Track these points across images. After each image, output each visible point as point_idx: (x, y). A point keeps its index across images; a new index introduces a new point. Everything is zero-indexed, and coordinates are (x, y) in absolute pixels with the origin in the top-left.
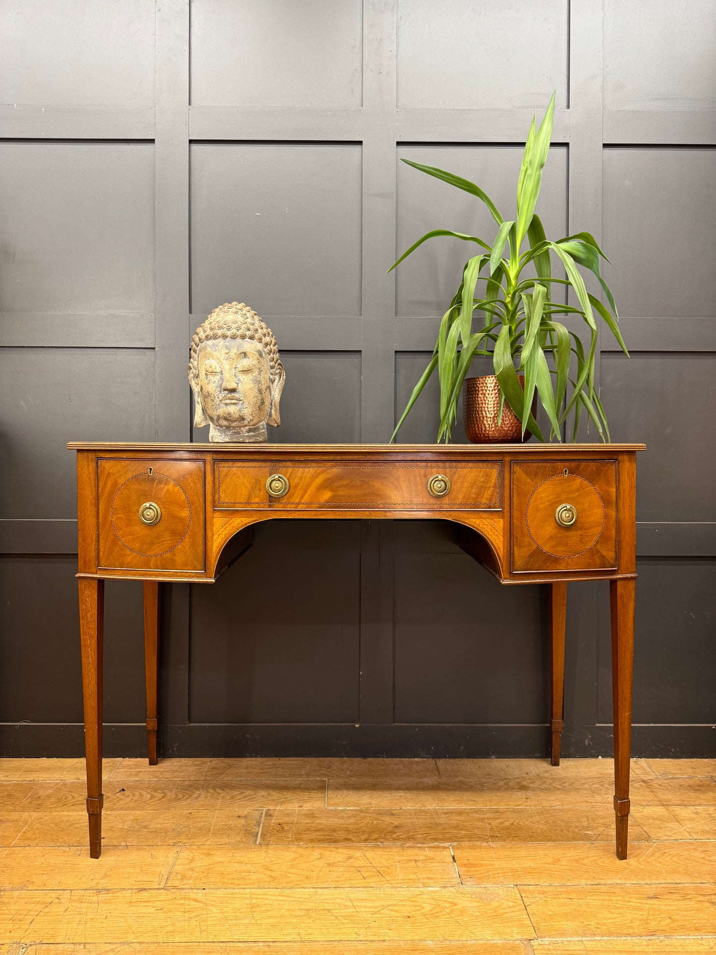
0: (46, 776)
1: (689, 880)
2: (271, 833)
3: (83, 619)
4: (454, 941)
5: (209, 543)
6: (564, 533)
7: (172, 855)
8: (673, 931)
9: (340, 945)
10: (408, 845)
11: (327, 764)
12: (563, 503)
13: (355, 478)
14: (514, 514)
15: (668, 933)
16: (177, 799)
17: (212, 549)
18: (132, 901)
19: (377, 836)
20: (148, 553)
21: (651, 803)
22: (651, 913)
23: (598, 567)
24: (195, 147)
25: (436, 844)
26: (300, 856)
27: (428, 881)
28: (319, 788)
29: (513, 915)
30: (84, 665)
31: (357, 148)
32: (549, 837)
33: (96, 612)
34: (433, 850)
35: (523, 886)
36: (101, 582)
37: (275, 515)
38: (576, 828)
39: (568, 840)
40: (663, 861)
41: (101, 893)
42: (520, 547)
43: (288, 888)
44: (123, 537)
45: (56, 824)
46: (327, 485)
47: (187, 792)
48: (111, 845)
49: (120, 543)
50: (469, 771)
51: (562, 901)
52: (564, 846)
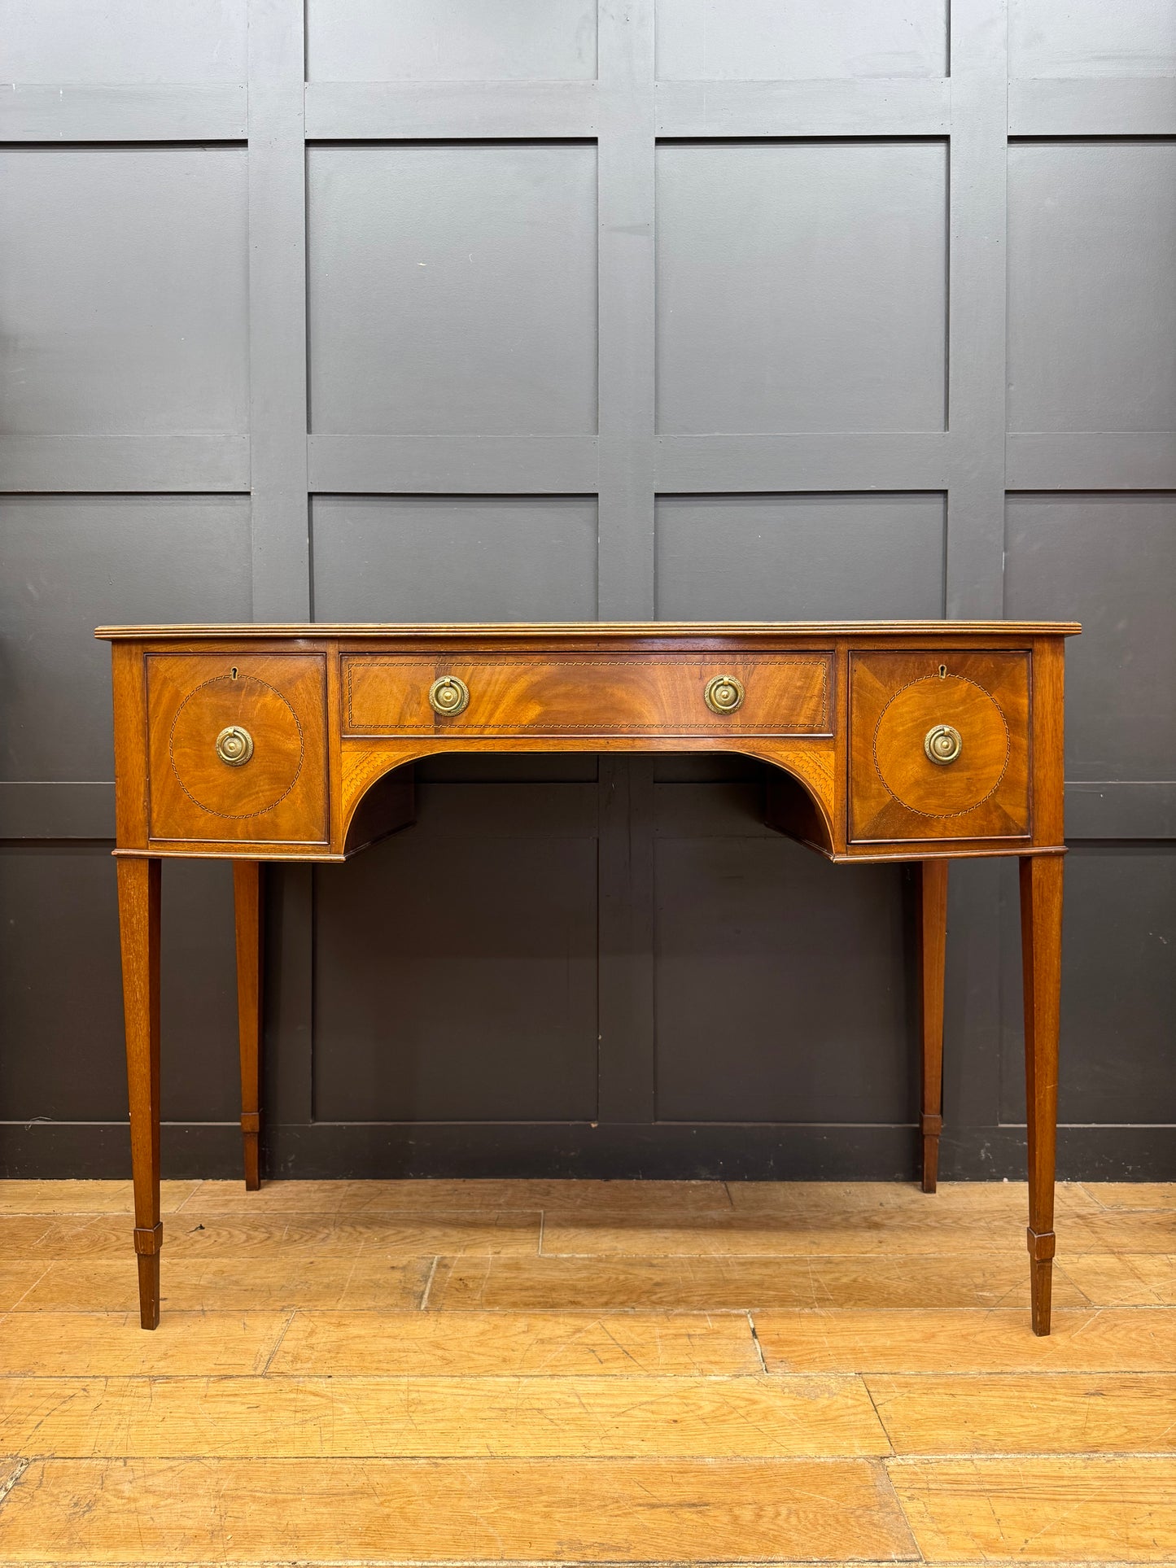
0: (75, 1206)
1: (1157, 1367)
2: (445, 1293)
3: (126, 926)
4: (751, 1458)
5: (334, 795)
6: (938, 776)
7: (278, 1325)
8: (1130, 1445)
9: (556, 1464)
10: (676, 1311)
11: (544, 1189)
12: (938, 724)
13: (581, 682)
14: (854, 743)
15: (1120, 1449)
16: (290, 1241)
17: (340, 803)
18: (209, 1393)
19: (625, 1298)
20: (233, 814)
21: (1092, 1249)
22: (1091, 1417)
23: (997, 833)
24: (315, 152)
25: (723, 1310)
26: (494, 1328)
27: (709, 1366)
28: (529, 1225)
29: (853, 1420)
30: (128, 1004)
31: (588, 150)
32: (917, 1301)
33: (147, 914)
34: (719, 1319)
35: (871, 1375)
36: (155, 864)
37: (445, 746)
38: (963, 1287)
39: (949, 1305)
40: (1112, 1338)
41: (158, 1381)
42: (863, 798)
43: (472, 1376)
44: (191, 786)
45: (88, 1279)
46: (533, 694)
47: (308, 1231)
48: (178, 1309)
49: (185, 795)
50: (782, 1200)
51: (937, 1398)
52: (943, 1314)
